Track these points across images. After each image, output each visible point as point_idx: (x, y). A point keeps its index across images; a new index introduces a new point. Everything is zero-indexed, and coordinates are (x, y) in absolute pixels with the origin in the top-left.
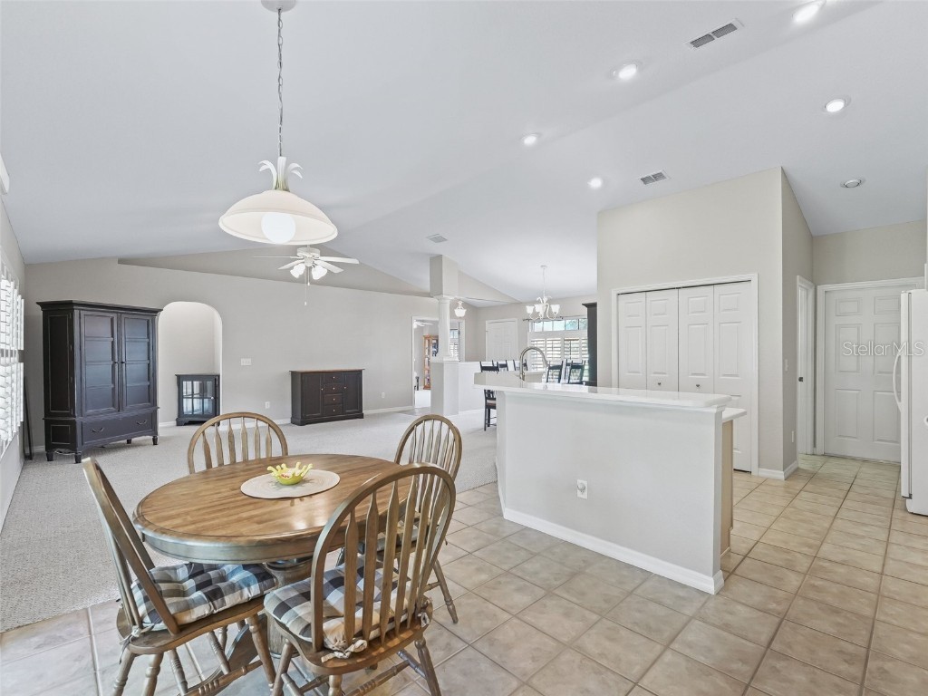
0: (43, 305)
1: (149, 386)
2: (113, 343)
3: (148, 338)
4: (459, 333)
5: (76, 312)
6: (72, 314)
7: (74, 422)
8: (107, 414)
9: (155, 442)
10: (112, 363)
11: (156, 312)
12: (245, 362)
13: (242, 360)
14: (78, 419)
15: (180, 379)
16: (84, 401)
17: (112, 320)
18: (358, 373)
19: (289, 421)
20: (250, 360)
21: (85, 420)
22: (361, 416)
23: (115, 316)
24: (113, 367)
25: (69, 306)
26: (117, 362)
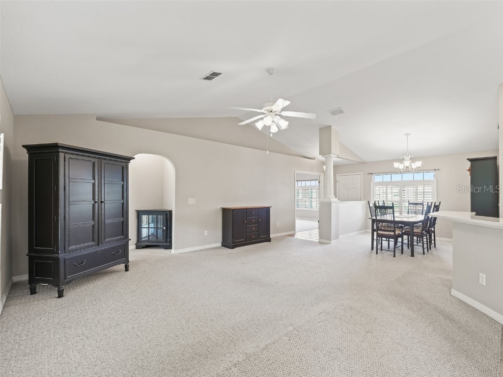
0: (28, 148)
1: (123, 222)
2: (94, 185)
3: (123, 180)
4: (319, 182)
5: (61, 155)
6: (58, 157)
7: (58, 259)
8: (88, 248)
9: (127, 269)
10: (93, 202)
11: (129, 159)
12: (191, 201)
13: (189, 199)
14: (61, 255)
15: (139, 214)
16: (67, 238)
17: (94, 164)
18: (267, 210)
19: (220, 245)
20: (194, 199)
21: (68, 256)
22: (269, 240)
23: (96, 160)
24: (94, 206)
25: (54, 148)
26: (97, 202)
